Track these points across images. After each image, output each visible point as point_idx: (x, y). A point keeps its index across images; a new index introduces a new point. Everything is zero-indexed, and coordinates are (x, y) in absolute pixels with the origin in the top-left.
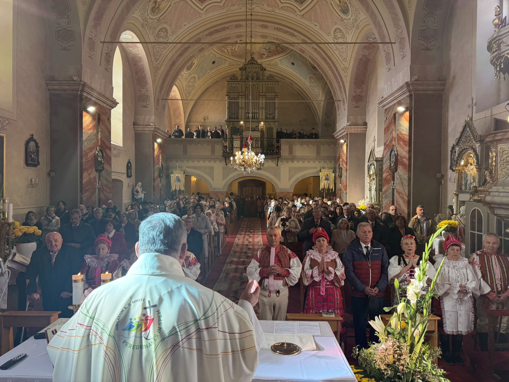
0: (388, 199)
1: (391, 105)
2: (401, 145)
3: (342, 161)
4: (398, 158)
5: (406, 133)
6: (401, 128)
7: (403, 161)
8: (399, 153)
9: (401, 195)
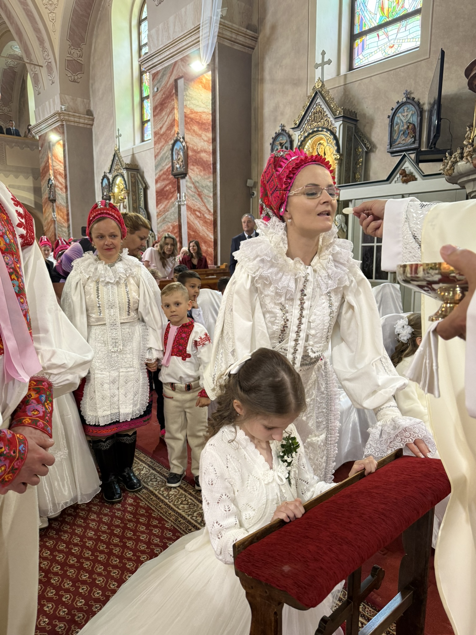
0: (170, 224)
1: (166, 65)
2: (194, 131)
3: (54, 173)
4: (187, 154)
5: (206, 110)
6: (194, 102)
7: (201, 158)
8: (191, 145)
9: (198, 213)
